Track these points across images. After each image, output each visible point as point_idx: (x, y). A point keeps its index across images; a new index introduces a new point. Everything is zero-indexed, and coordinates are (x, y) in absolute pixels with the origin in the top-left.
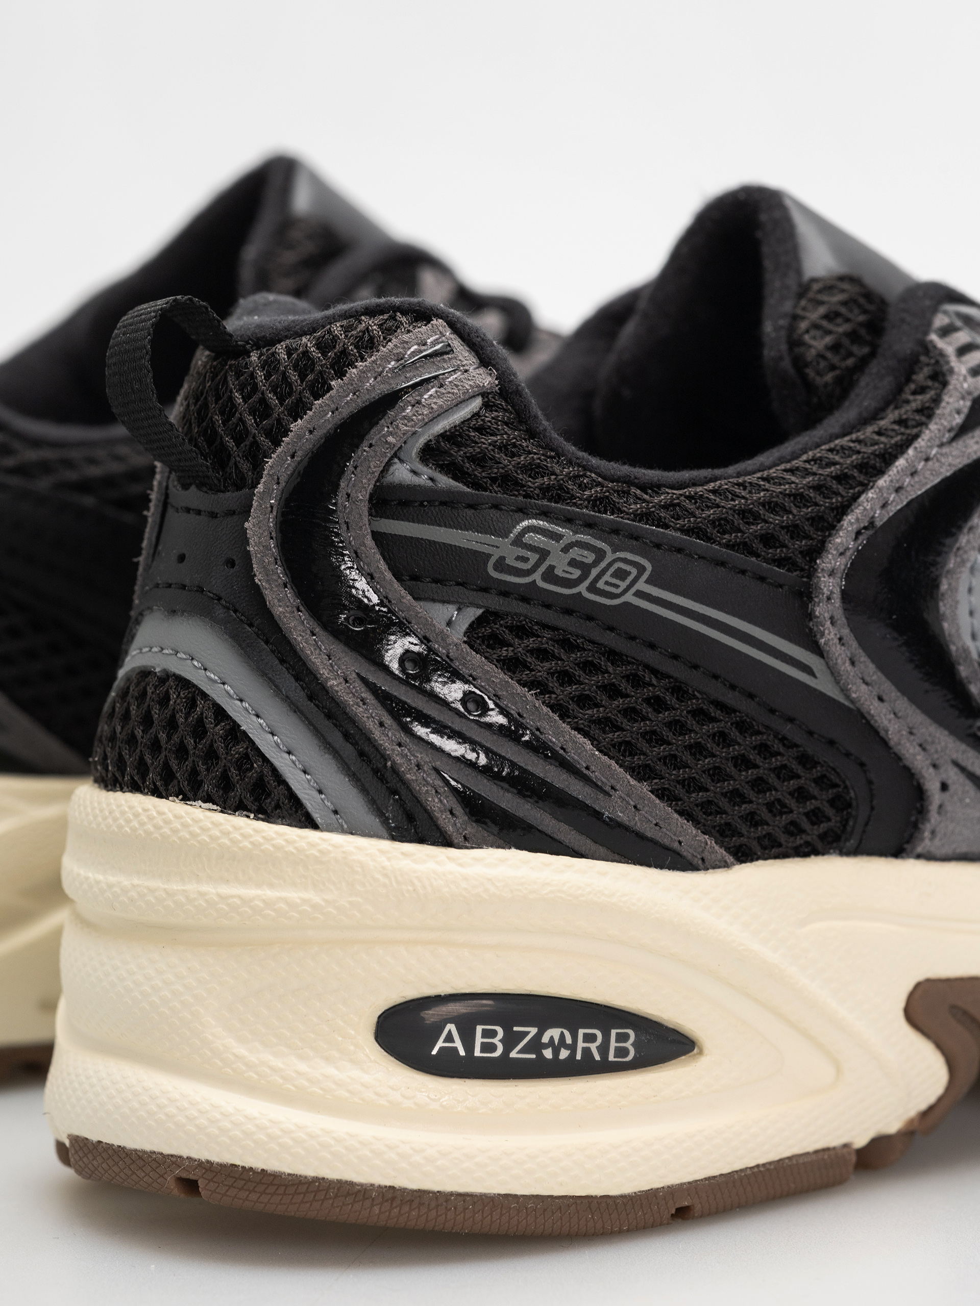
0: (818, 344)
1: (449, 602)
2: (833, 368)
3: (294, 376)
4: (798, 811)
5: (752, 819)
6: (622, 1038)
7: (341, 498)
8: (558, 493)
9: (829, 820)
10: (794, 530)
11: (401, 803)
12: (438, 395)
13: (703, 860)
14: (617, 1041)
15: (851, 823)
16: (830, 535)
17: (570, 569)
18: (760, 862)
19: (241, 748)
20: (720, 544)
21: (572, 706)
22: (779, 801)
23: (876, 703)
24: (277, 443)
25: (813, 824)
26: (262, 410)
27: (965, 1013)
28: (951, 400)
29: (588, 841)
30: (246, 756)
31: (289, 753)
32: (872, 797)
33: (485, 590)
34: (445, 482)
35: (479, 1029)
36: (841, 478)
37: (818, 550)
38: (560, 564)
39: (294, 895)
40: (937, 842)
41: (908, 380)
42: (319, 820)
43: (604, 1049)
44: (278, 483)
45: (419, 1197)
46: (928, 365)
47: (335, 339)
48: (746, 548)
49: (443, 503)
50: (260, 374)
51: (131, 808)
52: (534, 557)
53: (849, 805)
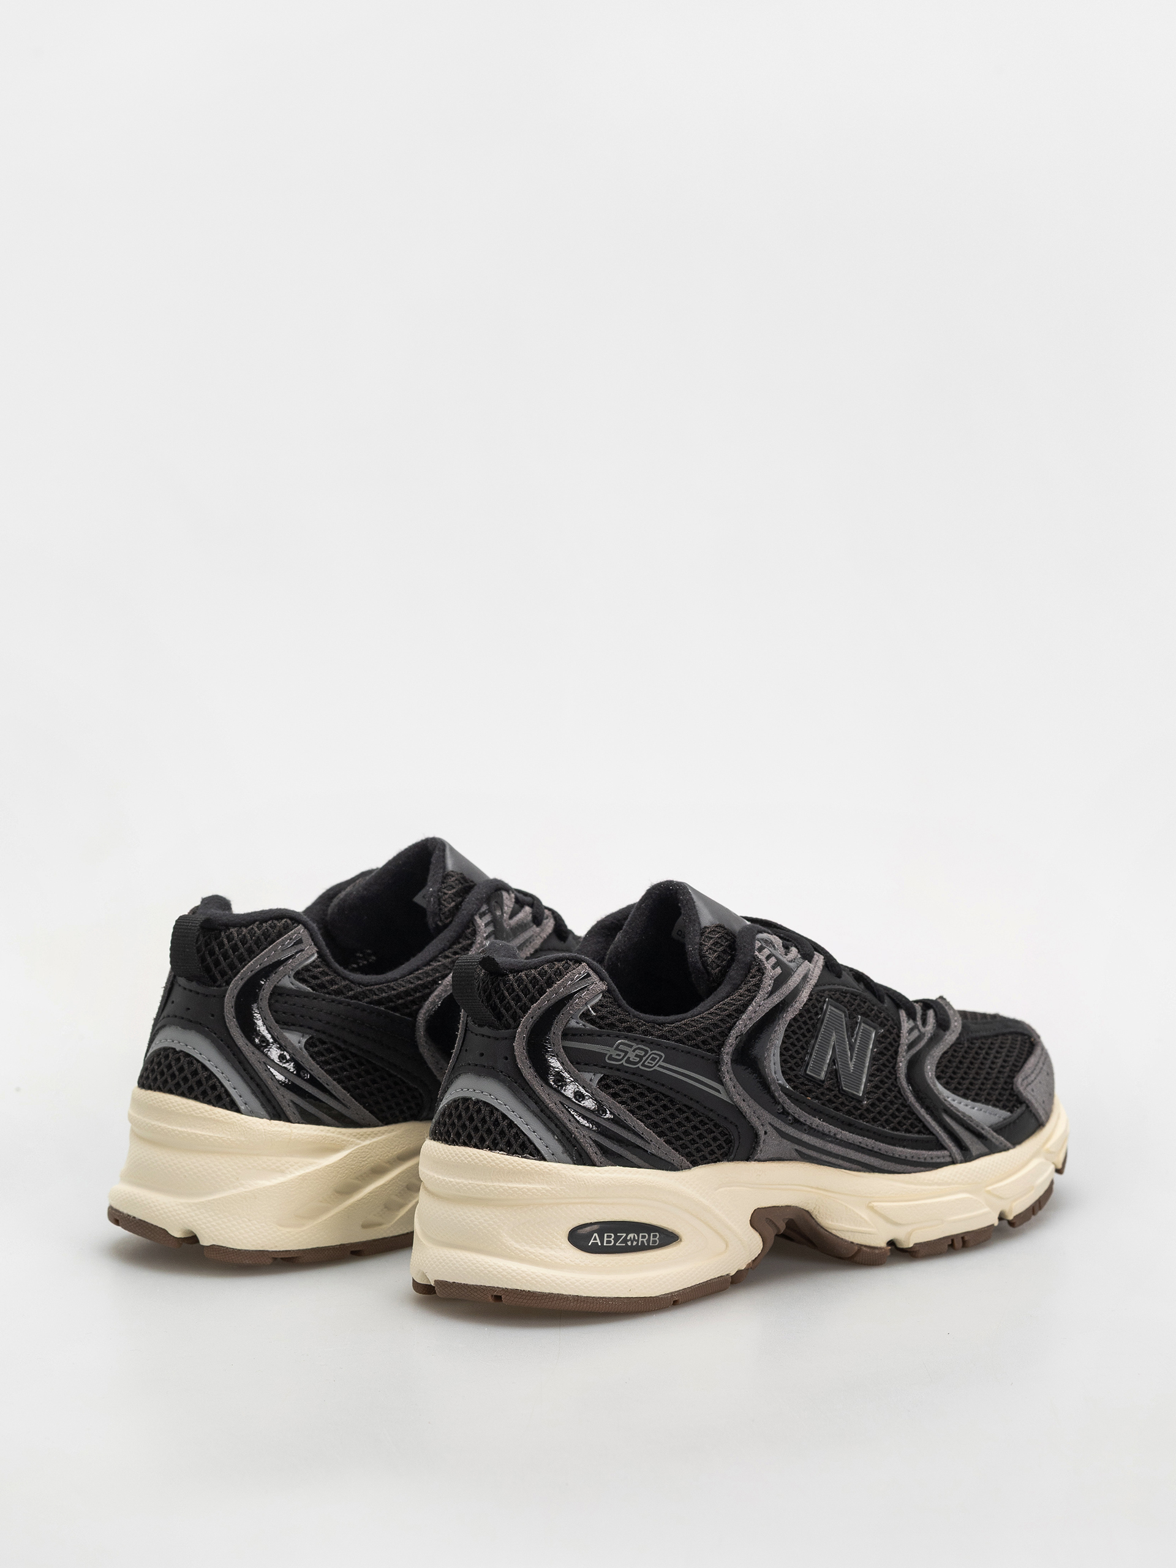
0: (711, 957)
1: (591, 1072)
2: (718, 966)
3: (530, 986)
4: (714, 1145)
5: (698, 1150)
6: (655, 1236)
7: (552, 1034)
8: (630, 1029)
9: (724, 1148)
10: (713, 1038)
11: (577, 1151)
12: (588, 994)
13: (681, 1166)
14: (653, 1238)
15: (732, 1149)
16: (726, 1039)
17: (636, 1058)
18: (701, 1166)
19: (515, 1130)
20: (688, 1045)
21: (636, 1110)
22: (707, 1142)
23: (742, 1102)
24: (525, 1012)
25: (718, 1150)
26: (518, 999)
27: (771, 1220)
28: (767, 981)
29: (642, 1162)
30: (517, 1133)
31: (534, 1132)
32: (740, 1138)
33: (604, 1067)
34: (589, 1026)
35: (606, 1235)
36: (729, 1016)
37: (722, 1045)
38: (632, 1056)
39: (539, 1186)
40: (762, 1154)
41: (749, 972)
42: (547, 1158)
43: (648, 1241)
44: (526, 1028)
45: (587, 1299)
46: (756, 965)
47: (546, 972)
48: (697, 1046)
49: (588, 1035)
50: (515, 985)
51: (467, 1153)
52: (623, 1054)
53: (731, 1142)
